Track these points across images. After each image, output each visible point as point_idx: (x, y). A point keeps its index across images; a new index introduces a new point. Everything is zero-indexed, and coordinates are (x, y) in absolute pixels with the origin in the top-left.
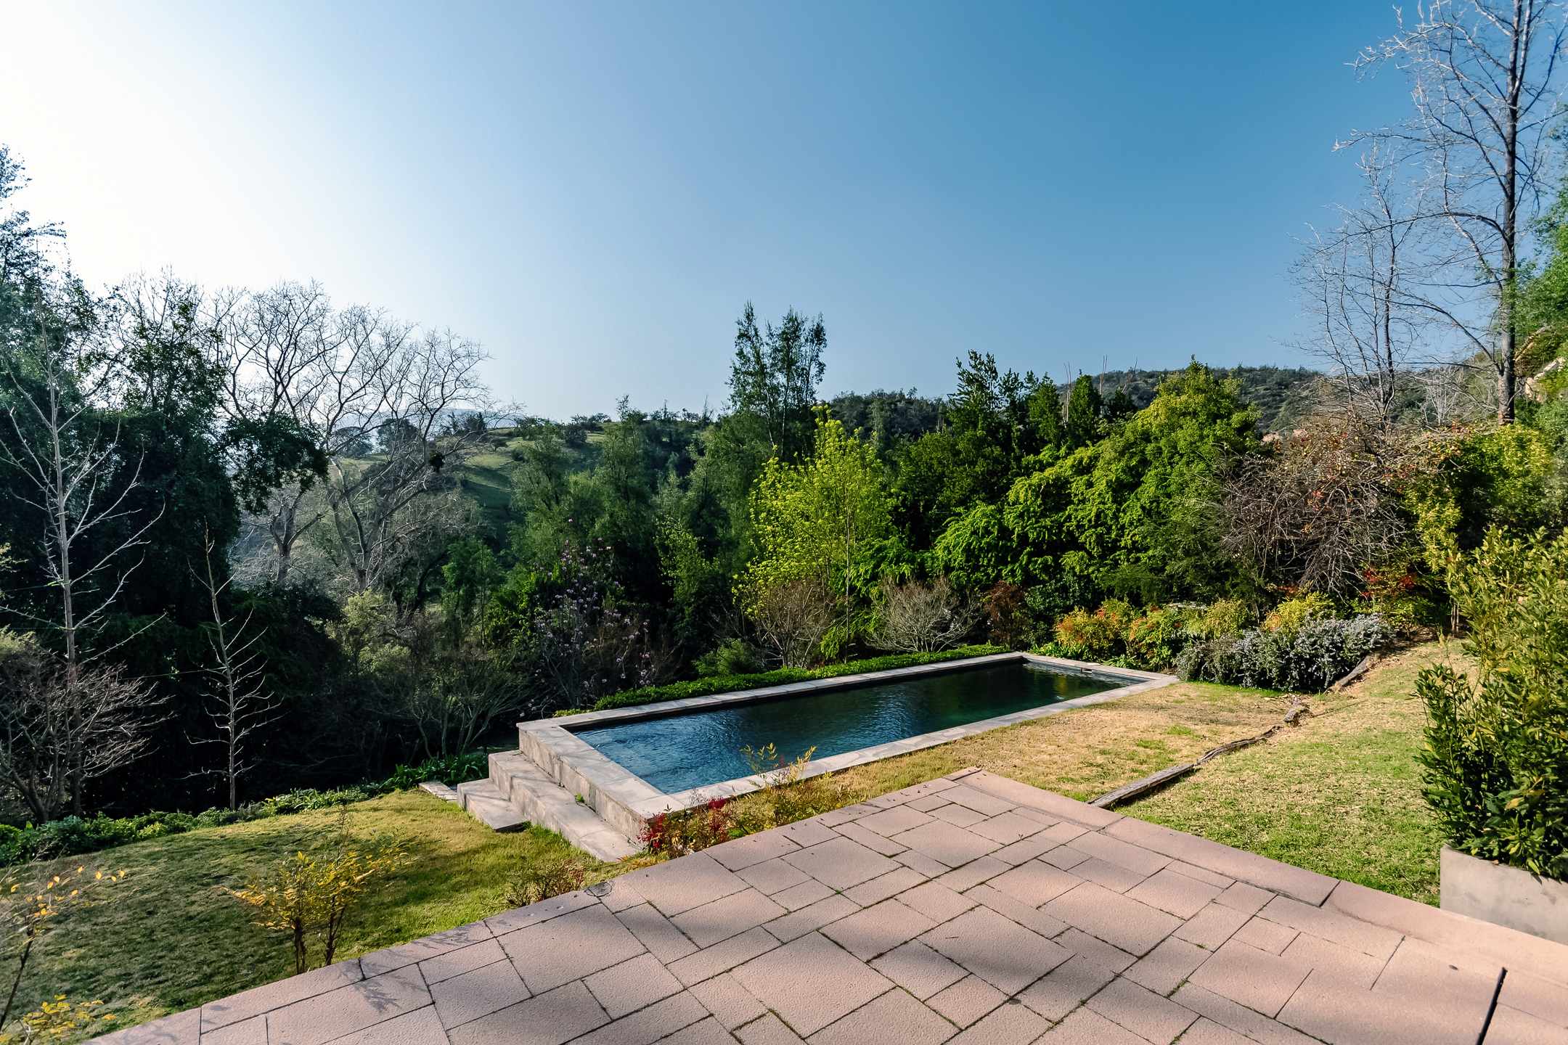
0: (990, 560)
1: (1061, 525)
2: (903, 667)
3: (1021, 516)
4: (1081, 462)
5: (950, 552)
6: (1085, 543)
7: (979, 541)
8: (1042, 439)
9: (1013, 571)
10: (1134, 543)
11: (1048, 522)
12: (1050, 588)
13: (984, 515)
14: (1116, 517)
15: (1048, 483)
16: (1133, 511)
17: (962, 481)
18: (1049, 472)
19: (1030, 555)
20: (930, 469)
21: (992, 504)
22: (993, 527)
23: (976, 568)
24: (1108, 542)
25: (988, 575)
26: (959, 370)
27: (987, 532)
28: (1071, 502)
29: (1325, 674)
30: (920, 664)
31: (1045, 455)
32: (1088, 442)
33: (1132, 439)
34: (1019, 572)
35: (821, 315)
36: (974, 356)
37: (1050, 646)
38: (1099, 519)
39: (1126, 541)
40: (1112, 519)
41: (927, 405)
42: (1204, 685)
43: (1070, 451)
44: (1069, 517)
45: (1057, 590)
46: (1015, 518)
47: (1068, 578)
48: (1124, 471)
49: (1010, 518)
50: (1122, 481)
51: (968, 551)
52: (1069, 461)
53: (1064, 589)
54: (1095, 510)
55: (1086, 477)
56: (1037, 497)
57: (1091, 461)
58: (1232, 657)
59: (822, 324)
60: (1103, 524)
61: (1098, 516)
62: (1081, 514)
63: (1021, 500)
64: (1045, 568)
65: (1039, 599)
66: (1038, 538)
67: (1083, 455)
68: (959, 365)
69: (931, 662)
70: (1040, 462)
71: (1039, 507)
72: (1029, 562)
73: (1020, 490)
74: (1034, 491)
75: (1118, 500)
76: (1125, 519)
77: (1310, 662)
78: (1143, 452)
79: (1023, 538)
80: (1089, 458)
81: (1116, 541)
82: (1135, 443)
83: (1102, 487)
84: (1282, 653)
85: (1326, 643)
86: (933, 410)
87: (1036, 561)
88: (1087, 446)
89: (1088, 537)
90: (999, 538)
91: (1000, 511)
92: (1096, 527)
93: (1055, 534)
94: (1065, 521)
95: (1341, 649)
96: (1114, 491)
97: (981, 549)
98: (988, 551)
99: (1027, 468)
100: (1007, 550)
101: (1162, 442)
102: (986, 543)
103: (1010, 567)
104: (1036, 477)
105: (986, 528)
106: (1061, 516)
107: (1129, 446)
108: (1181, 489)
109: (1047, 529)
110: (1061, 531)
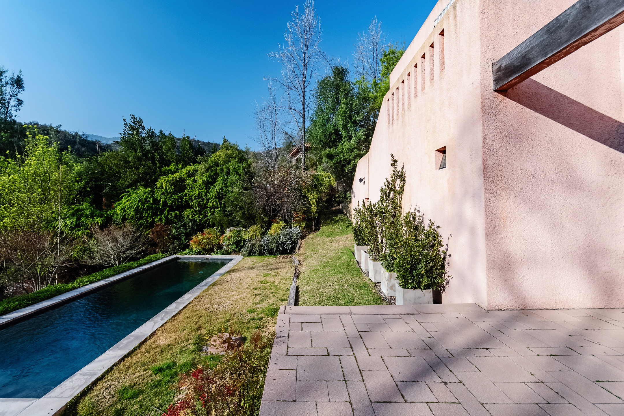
0: (149, 214)
1: (182, 198)
2: (125, 271)
3: (163, 194)
4: (189, 171)
5: (125, 211)
6: (193, 206)
7: (143, 204)
8: (169, 160)
9: (161, 219)
10: (213, 205)
11: (176, 197)
12: (179, 225)
13: (145, 193)
14: (206, 195)
15: (176, 179)
16: (213, 193)
17: (130, 176)
18: (175, 175)
19: (168, 211)
20: (110, 169)
21: (149, 187)
22: (150, 198)
23: (141, 218)
24: (202, 205)
25: (147, 221)
26: (124, 122)
27: (146, 201)
28: (186, 188)
29: (288, 247)
30: (133, 268)
31: (172, 167)
32: (191, 164)
33: (212, 164)
34: (164, 219)
35: (20, 72)
36: (133, 117)
37: (187, 250)
38: (199, 196)
39: (210, 205)
40: (204, 196)
41: (69, 135)
42: (253, 257)
43: (183, 167)
44: (186, 195)
45: (181, 226)
46: (161, 195)
47: (186, 221)
48: (209, 177)
49: (158, 194)
50: (208, 180)
51: (137, 210)
52: (184, 171)
53: (185, 225)
54: (197, 192)
55: (193, 178)
56: (171, 186)
57: (193, 172)
58: (261, 246)
59: (21, 77)
60: (201, 198)
61: (199, 194)
62: (191, 194)
63: (164, 186)
64: (176, 216)
65: (174, 230)
66: (171, 204)
67: (190, 169)
68: (124, 120)
69: (138, 266)
70: (170, 170)
71: (172, 190)
72: (168, 214)
73: (163, 182)
74: (170, 183)
75: (207, 188)
76: (210, 196)
77: (284, 244)
78: (216, 170)
79: (165, 204)
80: (193, 170)
81: (205, 205)
82: (213, 166)
83: (201, 183)
84: (277, 242)
85: (288, 237)
86: (73, 138)
87: (171, 214)
88: (191, 165)
89: (194, 203)
90: (153, 204)
91: (153, 192)
92: (198, 199)
93: (180, 202)
94: (184, 197)
95: (292, 239)
96: (205, 184)
97: (144, 209)
98: (148, 210)
99: (164, 172)
100: (158, 209)
101: (224, 167)
102: (147, 206)
103: (159, 217)
104: (170, 177)
105: (145, 199)
106: (183, 194)
107: (210, 167)
108: (232, 184)
109: (176, 200)
110: (182, 201)
